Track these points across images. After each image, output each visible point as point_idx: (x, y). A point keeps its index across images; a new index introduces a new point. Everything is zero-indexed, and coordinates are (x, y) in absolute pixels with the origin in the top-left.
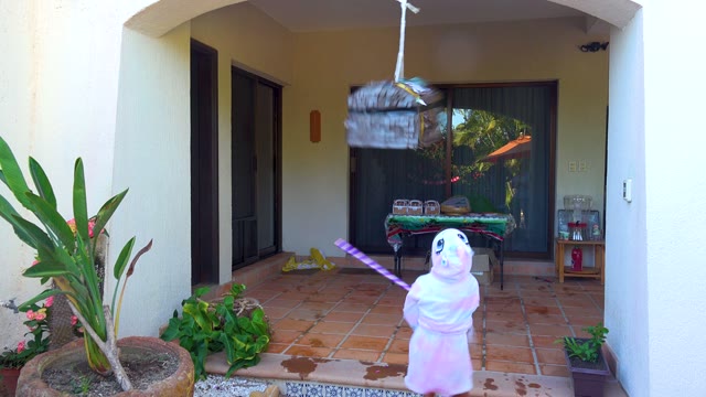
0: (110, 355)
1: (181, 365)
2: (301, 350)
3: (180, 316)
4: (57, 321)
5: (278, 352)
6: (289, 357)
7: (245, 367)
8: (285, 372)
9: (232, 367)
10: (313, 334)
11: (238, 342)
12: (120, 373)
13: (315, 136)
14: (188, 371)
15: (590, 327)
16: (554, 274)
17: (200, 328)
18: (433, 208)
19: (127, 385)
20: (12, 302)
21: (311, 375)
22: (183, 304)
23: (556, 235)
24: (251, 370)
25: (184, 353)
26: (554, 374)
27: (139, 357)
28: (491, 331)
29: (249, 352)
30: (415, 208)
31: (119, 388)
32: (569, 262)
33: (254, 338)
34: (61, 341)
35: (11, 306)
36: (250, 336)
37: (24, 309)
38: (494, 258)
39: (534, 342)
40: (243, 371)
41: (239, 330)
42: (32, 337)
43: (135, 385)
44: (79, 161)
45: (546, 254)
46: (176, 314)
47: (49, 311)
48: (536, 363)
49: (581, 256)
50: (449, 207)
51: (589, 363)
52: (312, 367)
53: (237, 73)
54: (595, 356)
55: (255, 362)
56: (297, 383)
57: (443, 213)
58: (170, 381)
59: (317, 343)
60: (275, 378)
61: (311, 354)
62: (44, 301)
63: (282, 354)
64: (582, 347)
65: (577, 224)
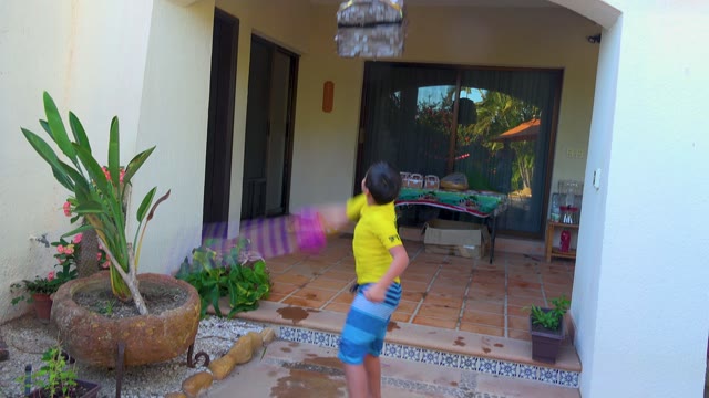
0: (131, 284)
1: (189, 299)
2: (296, 301)
3: (191, 262)
4: (84, 255)
5: (277, 301)
6: (286, 305)
7: (245, 310)
8: (280, 318)
9: (234, 310)
10: (309, 289)
11: (241, 289)
12: (139, 301)
13: (327, 106)
14: (195, 304)
15: (555, 299)
16: (543, 254)
17: (208, 274)
18: (432, 183)
19: (144, 310)
20: (44, 237)
21: (303, 322)
22: (193, 252)
23: (549, 217)
24: (250, 314)
25: (193, 290)
26: (519, 338)
27: (154, 290)
28: (471, 298)
29: (250, 298)
30: (416, 181)
31: (137, 312)
32: (557, 243)
33: (255, 286)
34: (87, 273)
35: (43, 240)
36: (252, 285)
37: (55, 244)
38: (486, 234)
39: (509, 310)
40: (243, 314)
41: (242, 278)
42: (61, 269)
43: (150, 311)
44: (115, 118)
45: (539, 235)
46: (186, 260)
47: (78, 248)
48: (506, 328)
49: (569, 238)
50: (450, 182)
51: (549, 329)
52: (304, 315)
53: (256, 40)
54: (556, 324)
55: (255, 307)
56: (290, 328)
57: (442, 188)
58: (179, 310)
59: (313, 297)
60: (271, 322)
61: (305, 305)
62: (72, 238)
63: (279, 303)
64: (546, 315)
65: (569, 208)
